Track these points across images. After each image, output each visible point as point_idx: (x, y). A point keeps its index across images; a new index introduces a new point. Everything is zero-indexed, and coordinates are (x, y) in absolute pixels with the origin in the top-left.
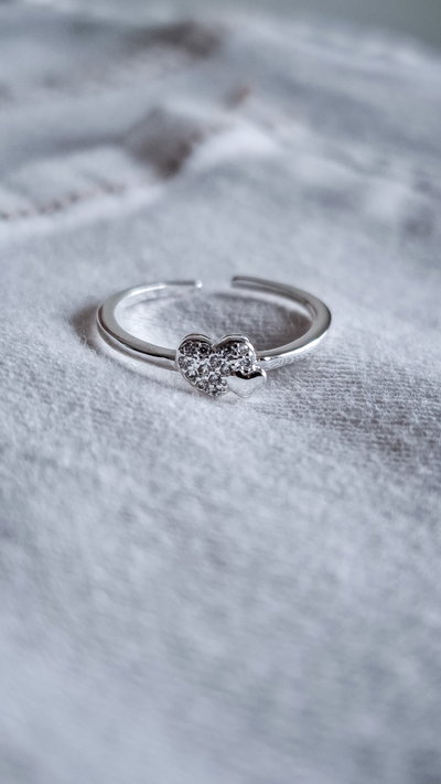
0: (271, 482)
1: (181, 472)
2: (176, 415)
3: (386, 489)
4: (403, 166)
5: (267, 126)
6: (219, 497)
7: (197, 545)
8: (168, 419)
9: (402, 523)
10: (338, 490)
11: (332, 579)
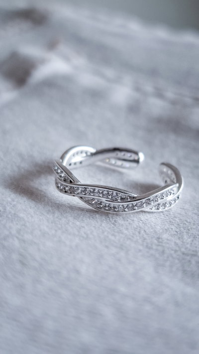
0: (53, 232)
1: (10, 227)
2: (11, 204)
3: (108, 237)
4: (128, 79)
5: (67, 59)
6: (27, 237)
7: (15, 256)
8: (6, 206)
9: (114, 250)
10: (85, 236)
11: (78, 272)
